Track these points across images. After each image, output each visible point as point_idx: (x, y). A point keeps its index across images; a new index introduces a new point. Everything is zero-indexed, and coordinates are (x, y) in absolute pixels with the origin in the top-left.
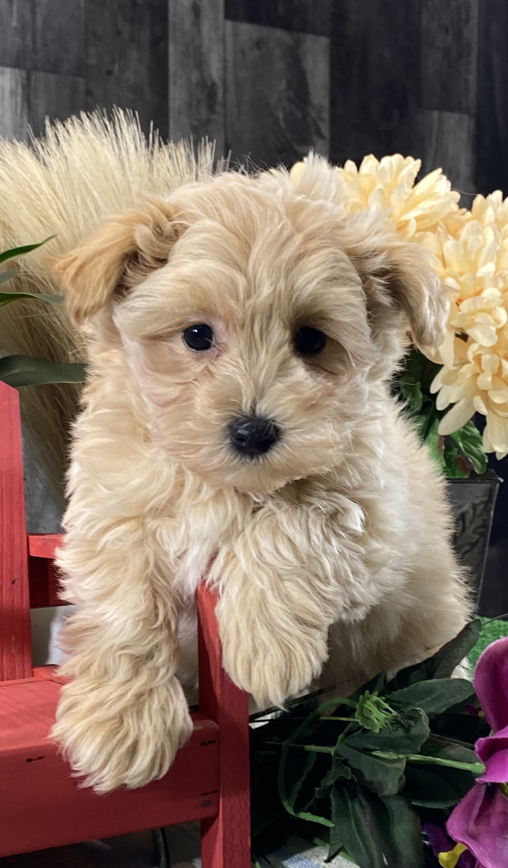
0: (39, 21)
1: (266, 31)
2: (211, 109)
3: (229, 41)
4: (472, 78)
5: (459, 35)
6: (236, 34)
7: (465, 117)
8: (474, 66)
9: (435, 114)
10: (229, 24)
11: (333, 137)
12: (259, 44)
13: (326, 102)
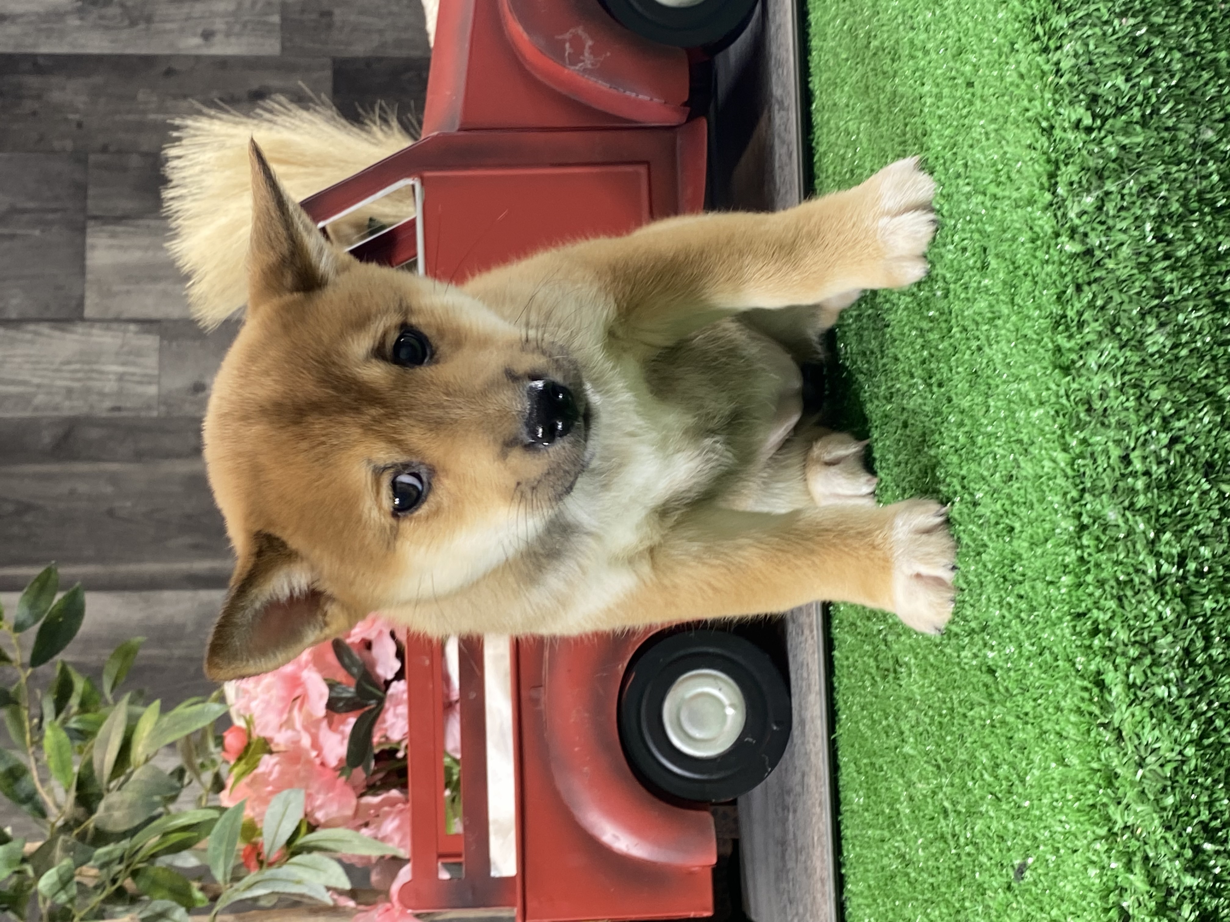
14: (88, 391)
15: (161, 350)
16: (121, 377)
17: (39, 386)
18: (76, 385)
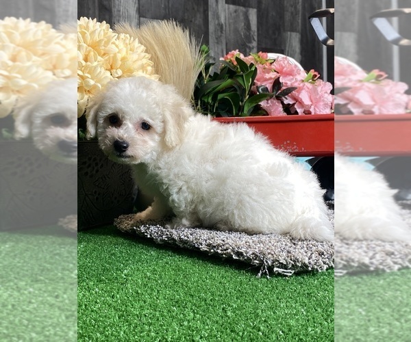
0: (170, 6)
1: (238, 7)
2: (222, 32)
3: (227, 11)
4: (300, 21)
5: (296, 8)
6: (229, 9)
7: (298, 34)
8: (300, 18)
9: (289, 33)
10: (227, 5)
11: (258, 41)
12: (236, 11)
13: (256, 30)
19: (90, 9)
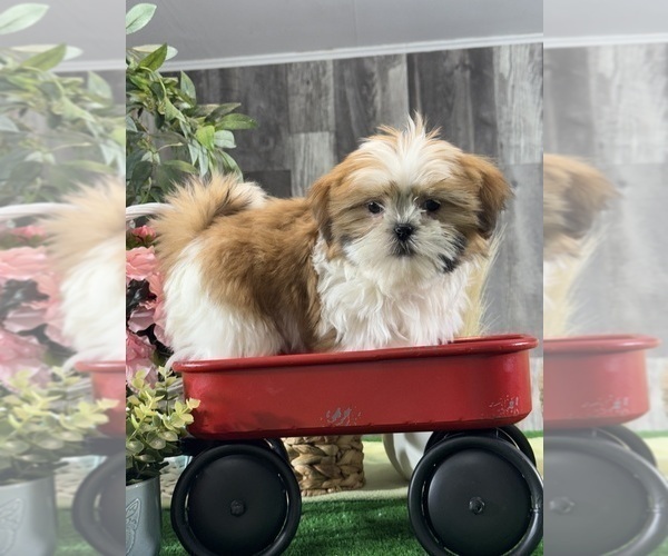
14: (510, 131)
15: (533, 165)
16: (518, 147)
17: (512, 108)
18: (513, 125)
19: (459, 129)
